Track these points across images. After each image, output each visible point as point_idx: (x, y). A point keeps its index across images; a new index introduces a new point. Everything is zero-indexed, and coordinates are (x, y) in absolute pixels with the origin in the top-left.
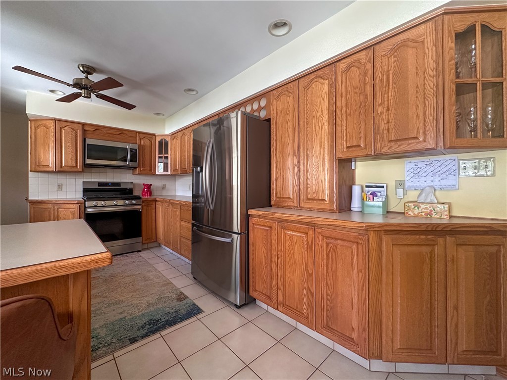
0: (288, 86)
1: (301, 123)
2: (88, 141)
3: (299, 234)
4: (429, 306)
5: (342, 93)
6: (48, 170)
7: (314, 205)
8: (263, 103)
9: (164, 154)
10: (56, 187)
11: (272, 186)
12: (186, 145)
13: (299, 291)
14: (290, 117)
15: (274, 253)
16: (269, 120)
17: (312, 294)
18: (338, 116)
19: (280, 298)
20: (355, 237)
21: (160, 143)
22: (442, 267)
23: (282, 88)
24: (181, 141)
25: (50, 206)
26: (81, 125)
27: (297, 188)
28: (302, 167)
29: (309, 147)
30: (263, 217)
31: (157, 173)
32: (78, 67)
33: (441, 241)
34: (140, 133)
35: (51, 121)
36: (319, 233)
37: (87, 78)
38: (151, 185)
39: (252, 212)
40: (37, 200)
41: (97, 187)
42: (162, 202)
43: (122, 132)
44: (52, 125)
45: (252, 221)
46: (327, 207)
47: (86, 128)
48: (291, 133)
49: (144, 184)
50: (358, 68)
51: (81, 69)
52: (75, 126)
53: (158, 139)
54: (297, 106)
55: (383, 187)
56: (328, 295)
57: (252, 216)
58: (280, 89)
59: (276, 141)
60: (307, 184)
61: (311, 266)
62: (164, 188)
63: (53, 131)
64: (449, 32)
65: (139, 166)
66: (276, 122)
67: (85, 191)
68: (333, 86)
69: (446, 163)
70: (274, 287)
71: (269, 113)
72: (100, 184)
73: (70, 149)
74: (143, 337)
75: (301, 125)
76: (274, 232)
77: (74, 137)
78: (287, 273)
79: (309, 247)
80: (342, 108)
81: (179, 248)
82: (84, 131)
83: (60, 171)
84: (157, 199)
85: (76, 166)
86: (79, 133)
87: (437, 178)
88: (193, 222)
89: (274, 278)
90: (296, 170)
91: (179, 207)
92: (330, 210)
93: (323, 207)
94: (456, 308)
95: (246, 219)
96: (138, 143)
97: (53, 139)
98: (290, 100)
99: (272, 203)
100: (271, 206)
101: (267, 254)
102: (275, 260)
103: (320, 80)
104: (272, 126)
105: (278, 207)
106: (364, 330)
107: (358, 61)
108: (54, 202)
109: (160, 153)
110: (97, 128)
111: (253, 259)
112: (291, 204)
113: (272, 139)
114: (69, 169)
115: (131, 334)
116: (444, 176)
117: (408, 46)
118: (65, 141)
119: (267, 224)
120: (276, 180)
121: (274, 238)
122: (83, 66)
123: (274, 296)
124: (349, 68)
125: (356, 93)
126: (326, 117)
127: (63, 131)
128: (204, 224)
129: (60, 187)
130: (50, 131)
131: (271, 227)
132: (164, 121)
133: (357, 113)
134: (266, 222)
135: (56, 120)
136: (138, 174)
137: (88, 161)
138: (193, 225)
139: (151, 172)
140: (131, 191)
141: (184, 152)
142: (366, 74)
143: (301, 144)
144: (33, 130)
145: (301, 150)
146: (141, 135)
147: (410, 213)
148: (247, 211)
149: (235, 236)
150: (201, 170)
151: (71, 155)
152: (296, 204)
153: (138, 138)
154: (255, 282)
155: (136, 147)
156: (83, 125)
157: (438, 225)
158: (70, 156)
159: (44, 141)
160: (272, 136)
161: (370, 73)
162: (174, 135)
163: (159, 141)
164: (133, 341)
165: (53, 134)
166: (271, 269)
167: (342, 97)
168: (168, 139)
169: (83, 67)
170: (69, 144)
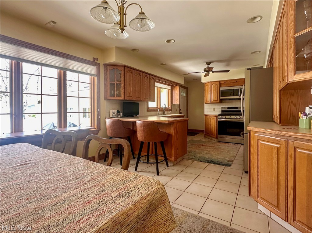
2: (221, 89)
6: (208, 102)
10: (212, 110)
25: (209, 117)
26: (219, 82)
35: (209, 83)
37: (208, 67)
41: (227, 109)
46: (278, 121)
47: (221, 83)
52: (217, 83)
63: (210, 86)
67: (222, 111)
72: (228, 108)
74: (204, 162)
77: (216, 87)
83: (212, 103)
85: (217, 100)
86: (218, 86)
110: (225, 82)
114: (215, 102)
115: (202, 160)
118: (213, 90)
122: (206, 63)
127: (213, 86)
129: (214, 109)
137: (221, 98)
144: (205, 87)
151: (215, 96)
164: (201, 161)
170: (215, 91)
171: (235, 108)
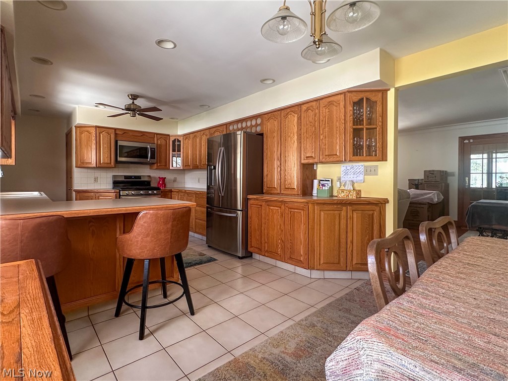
0: (275, 113)
1: (282, 139)
2: (120, 143)
3: (277, 208)
4: (338, 241)
5: (304, 124)
6: (90, 166)
7: (289, 192)
8: (259, 121)
9: (178, 152)
10: (93, 180)
11: (264, 180)
12: (198, 145)
13: (276, 241)
14: (275, 134)
15: (263, 221)
16: (262, 135)
17: (283, 241)
18: (302, 138)
19: (266, 248)
20: (303, 207)
21: (174, 142)
22: (345, 221)
23: (271, 114)
24: (193, 142)
26: (113, 130)
27: (279, 181)
28: (282, 167)
29: (287, 155)
30: (257, 199)
31: (171, 168)
32: (128, 96)
33: (344, 208)
34: (157, 134)
35: (93, 128)
36: (287, 206)
37: (133, 103)
38: (165, 178)
39: (250, 197)
40: (82, 190)
41: (123, 179)
42: (177, 192)
43: (143, 134)
44: (93, 131)
45: (250, 202)
46: (296, 193)
47: (118, 132)
48: (276, 145)
49: (159, 177)
50: (312, 111)
51: (130, 97)
52: (110, 131)
53: (172, 139)
54: (280, 128)
55: (329, 181)
56: (290, 240)
57: (250, 199)
58: (270, 114)
59: (267, 149)
60: (285, 179)
61: (282, 226)
62: (175, 180)
63: (95, 135)
64: (350, 102)
65: (157, 163)
66: (267, 136)
67: (114, 183)
68: (299, 119)
69: (359, 168)
70: (263, 242)
71: (262, 129)
72: (126, 177)
73: (106, 150)
75: (282, 141)
76: (263, 208)
77: (109, 139)
78: (270, 232)
79: (282, 215)
80: (304, 133)
81: (194, 228)
82: (116, 134)
83: (100, 167)
84: (173, 190)
85: (111, 163)
86: (113, 136)
87: (355, 176)
88: (208, 205)
89: (263, 237)
90: (279, 169)
91: (194, 196)
92: (298, 195)
93: (293, 193)
94: (352, 242)
95: (246, 201)
96: (155, 143)
97: (94, 142)
98: (276, 123)
99: (264, 191)
100: (263, 193)
101: (259, 222)
102: (263, 225)
103: (293, 114)
104: (264, 139)
105: (268, 194)
106: (306, 254)
107: (312, 106)
108: (96, 191)
109: (174, 150)
110: (125, 132)
111: (250, 227)
112: (276, 192)
113: (264, 147)
114: (106, 165)
116: (358, 174)
117: (334, 105)
119: (259, 204)
120: (267, 175)
121: (263, 212)
123: (263, 248)
124: (308, 109)
125: (311, 125)
126: (296, 137)
127: (101, 135)
128: (215, 205)
129: (96, 180)
130: (92, 136)
131: (261, 206)
132: (177, 123)
133: (311, 137)
134: (258, 203)
135: (96, 127)
136: (156, 169)
137: (120, 159)
138: (207, 208)
139: (166, 166)
140: (148, 183)
141: (196, 151)
142: (315, 115)
143: (282, 153)
144: (78, 135)
145: (282, 157)
146: (158, 136)
147: (340, 196)
148: (246, 196)
149: (239, 212)
150: (215, 168)
152: (278, 192)
153: (155, 139)
154: (251, 242)
155: (154, 146)
156: (115, 129)
157: (343, 200)
158: (106, 155)
159: (87, 143)
160: (264, 146)
161: (317, 115)
162: (186, 136)
163: (173, 141)
165: (94, 138)
166: (261, 231)
167: (304, 126)
168: (181, 139)
169: (131, 96)
170: (105, 146)
171: (136, 177)
